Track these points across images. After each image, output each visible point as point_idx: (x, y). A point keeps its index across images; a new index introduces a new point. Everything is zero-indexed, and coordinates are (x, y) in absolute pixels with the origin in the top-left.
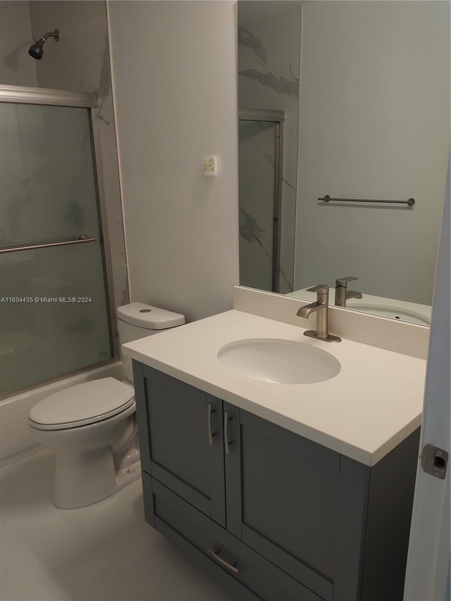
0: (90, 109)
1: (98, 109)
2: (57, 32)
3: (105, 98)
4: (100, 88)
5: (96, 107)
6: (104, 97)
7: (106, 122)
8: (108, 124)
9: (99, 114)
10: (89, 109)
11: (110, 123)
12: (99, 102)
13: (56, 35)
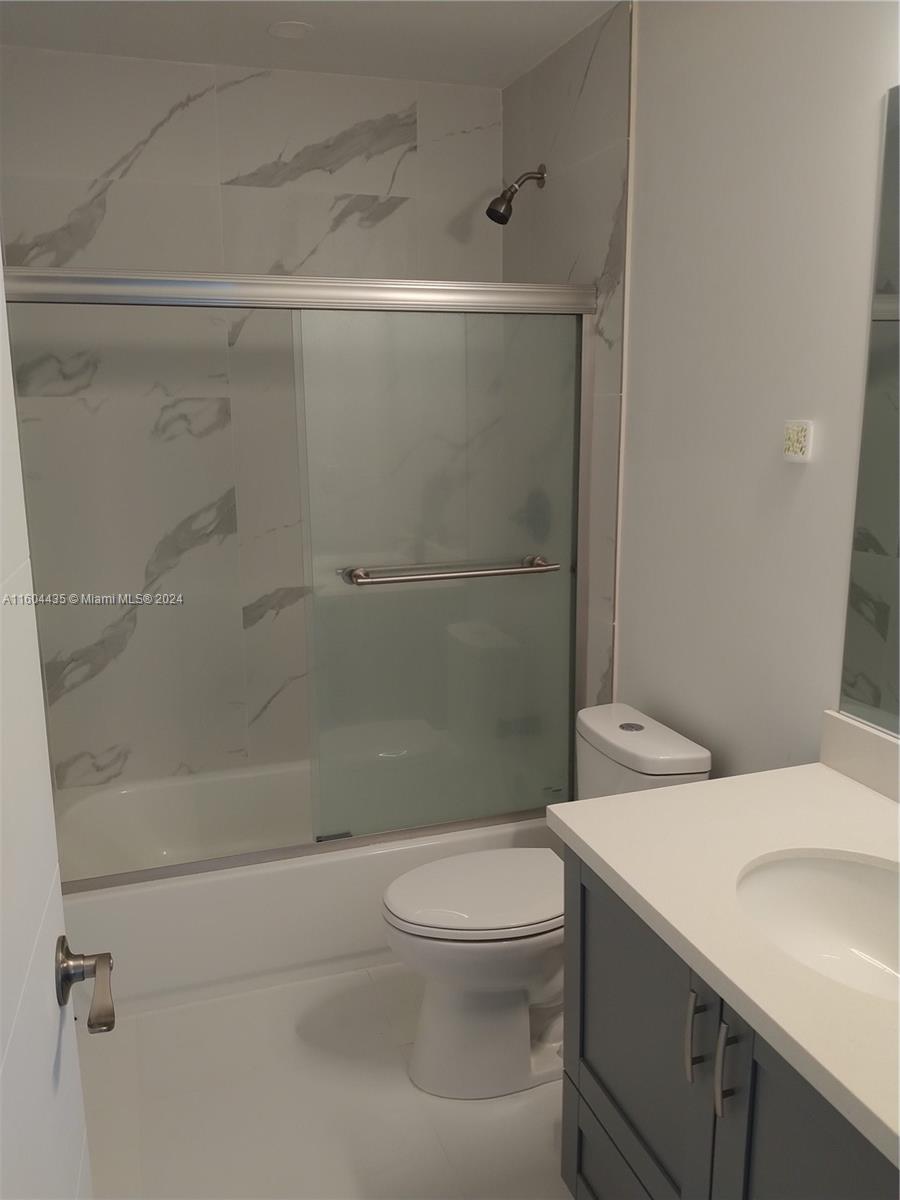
0: (581, 315)
1: (597, 316)
2: (542, 170)
3: (611, 294)
4: (603, 275)
5: (593, 311)
6: (608, 293)
7: (607, 341)
8: (610, 344)
9: (597, 325)
10: (580, 317)
11: (614, 344)
12: (600, 301)
13: (539, 177)
